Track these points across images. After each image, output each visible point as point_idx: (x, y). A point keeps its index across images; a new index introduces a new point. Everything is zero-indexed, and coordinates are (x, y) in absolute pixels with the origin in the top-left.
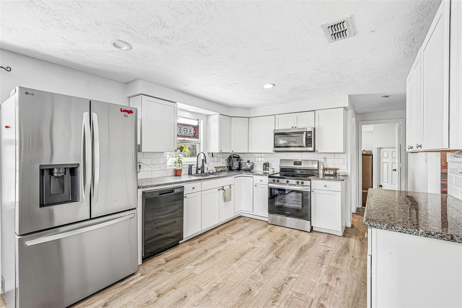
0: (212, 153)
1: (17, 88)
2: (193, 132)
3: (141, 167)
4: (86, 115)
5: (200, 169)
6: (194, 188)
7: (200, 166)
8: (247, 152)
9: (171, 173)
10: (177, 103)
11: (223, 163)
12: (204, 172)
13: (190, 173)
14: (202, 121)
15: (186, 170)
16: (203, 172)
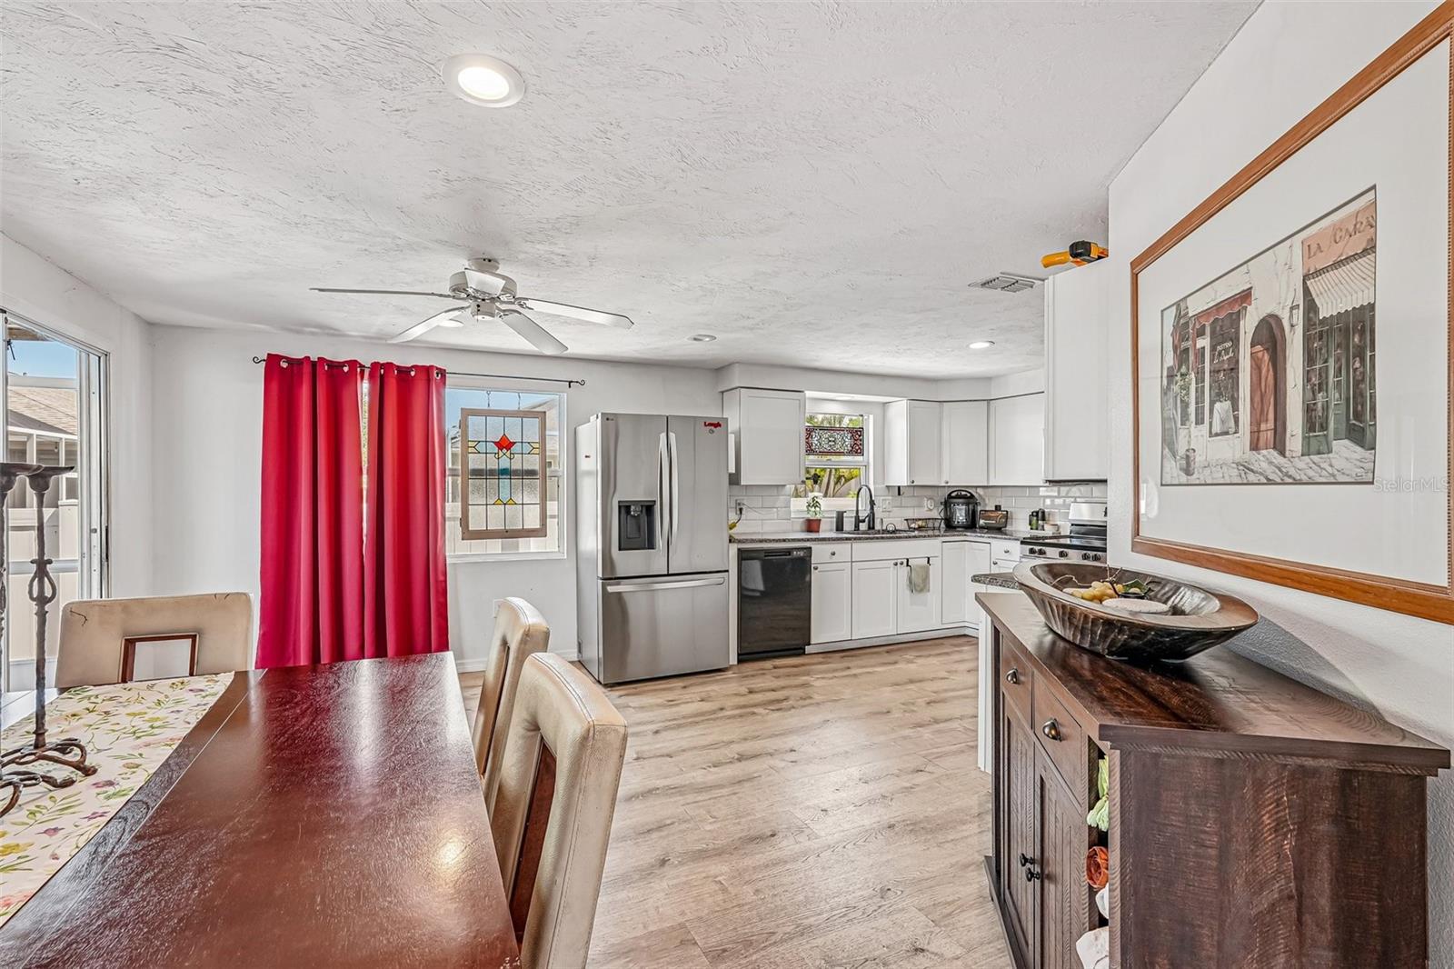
0: (899, 487)
1: (600, 414)
2: (848, 442)
3: (743, 512)
4: (663, 436)
5: (864, 521)
6: (833, 554)
7: (863, 515)
8: (986, 485)
9: (799, 525)
10: (806, 392)
11: (930, 510)
12: (873, 528)
13: (840, 528)
14: (871, 416)
15: (831, 522)
16: (871, 527)
